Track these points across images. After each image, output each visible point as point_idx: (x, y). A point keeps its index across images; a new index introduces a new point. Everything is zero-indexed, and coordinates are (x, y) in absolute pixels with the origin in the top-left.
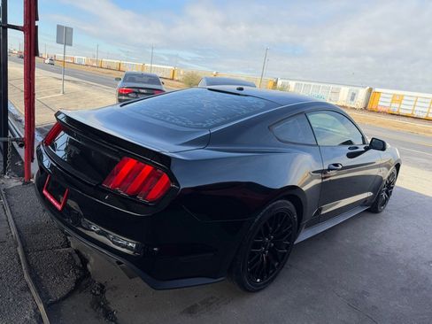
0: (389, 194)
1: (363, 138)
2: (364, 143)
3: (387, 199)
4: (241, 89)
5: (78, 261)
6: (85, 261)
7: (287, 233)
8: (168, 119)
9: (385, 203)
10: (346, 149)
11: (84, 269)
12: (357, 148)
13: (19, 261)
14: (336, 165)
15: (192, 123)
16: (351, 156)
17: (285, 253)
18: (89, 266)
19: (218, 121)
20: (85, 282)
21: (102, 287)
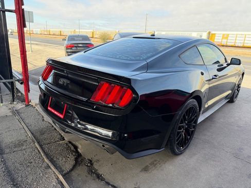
0: (238, 91)
1: (225, 59)
2: (226, 62)
3: (238, 94)
4: (154, 35)
5: (72, 148)
6: (76, 147)
7: (194, 119)
8: (118, 57)
9: (236, 97)
10: (216, 66)
11: (77, 152)
12: (223, 65)
13: (39, 151)
14: (215, 76)
15: (134, 58)
16: (219, 70)
17: (193, 131)
18: (79, 150)
19: (149, 55)
20: (80, 159)
21: (91, 161)
